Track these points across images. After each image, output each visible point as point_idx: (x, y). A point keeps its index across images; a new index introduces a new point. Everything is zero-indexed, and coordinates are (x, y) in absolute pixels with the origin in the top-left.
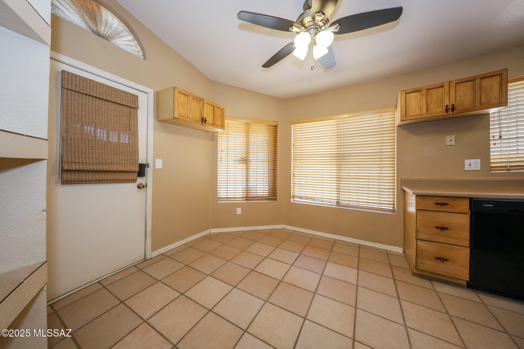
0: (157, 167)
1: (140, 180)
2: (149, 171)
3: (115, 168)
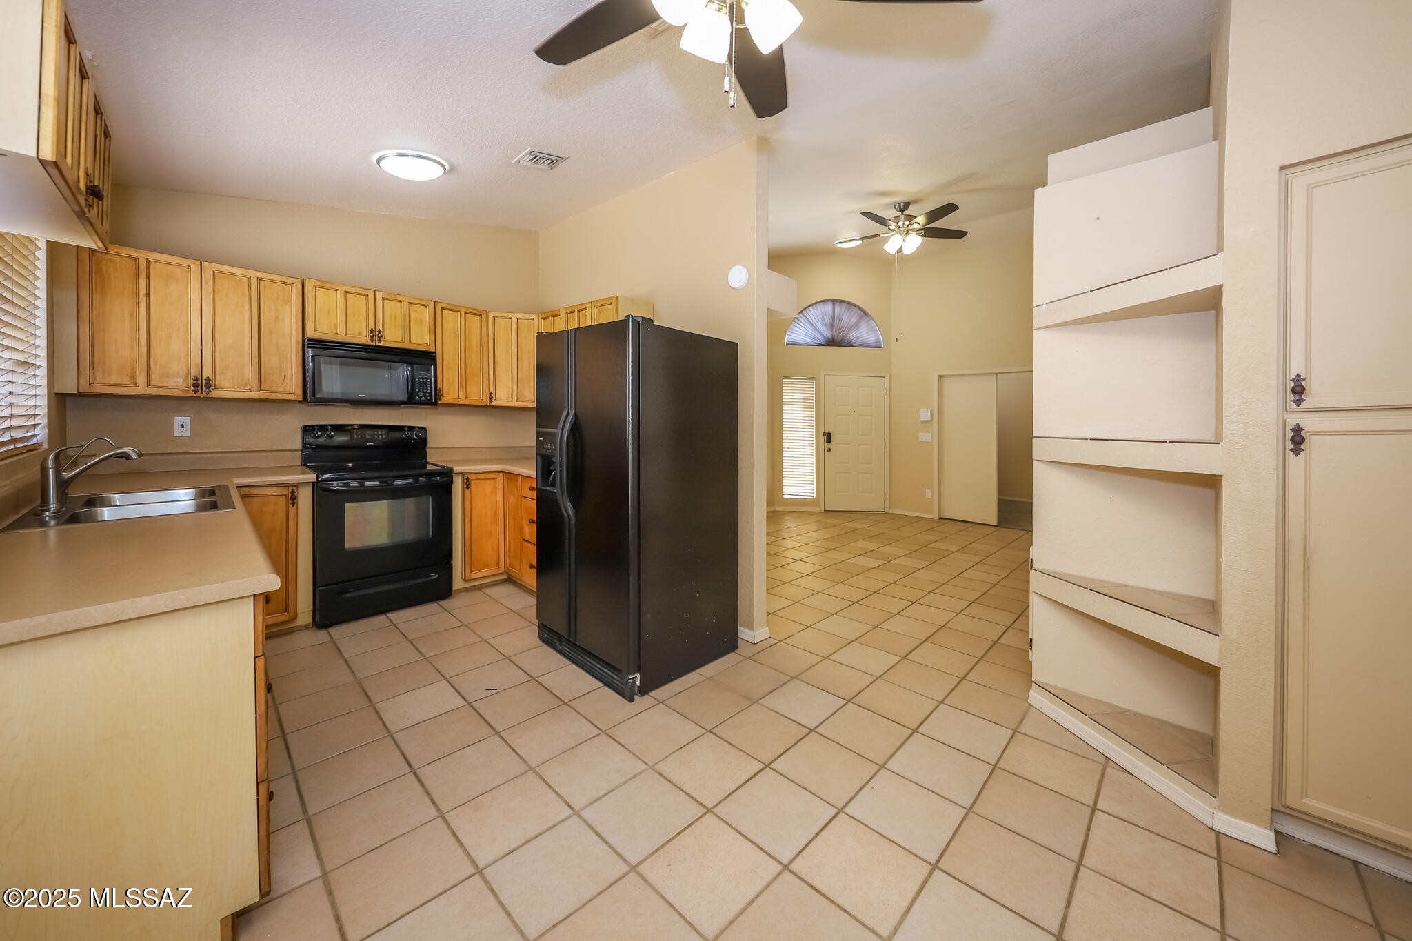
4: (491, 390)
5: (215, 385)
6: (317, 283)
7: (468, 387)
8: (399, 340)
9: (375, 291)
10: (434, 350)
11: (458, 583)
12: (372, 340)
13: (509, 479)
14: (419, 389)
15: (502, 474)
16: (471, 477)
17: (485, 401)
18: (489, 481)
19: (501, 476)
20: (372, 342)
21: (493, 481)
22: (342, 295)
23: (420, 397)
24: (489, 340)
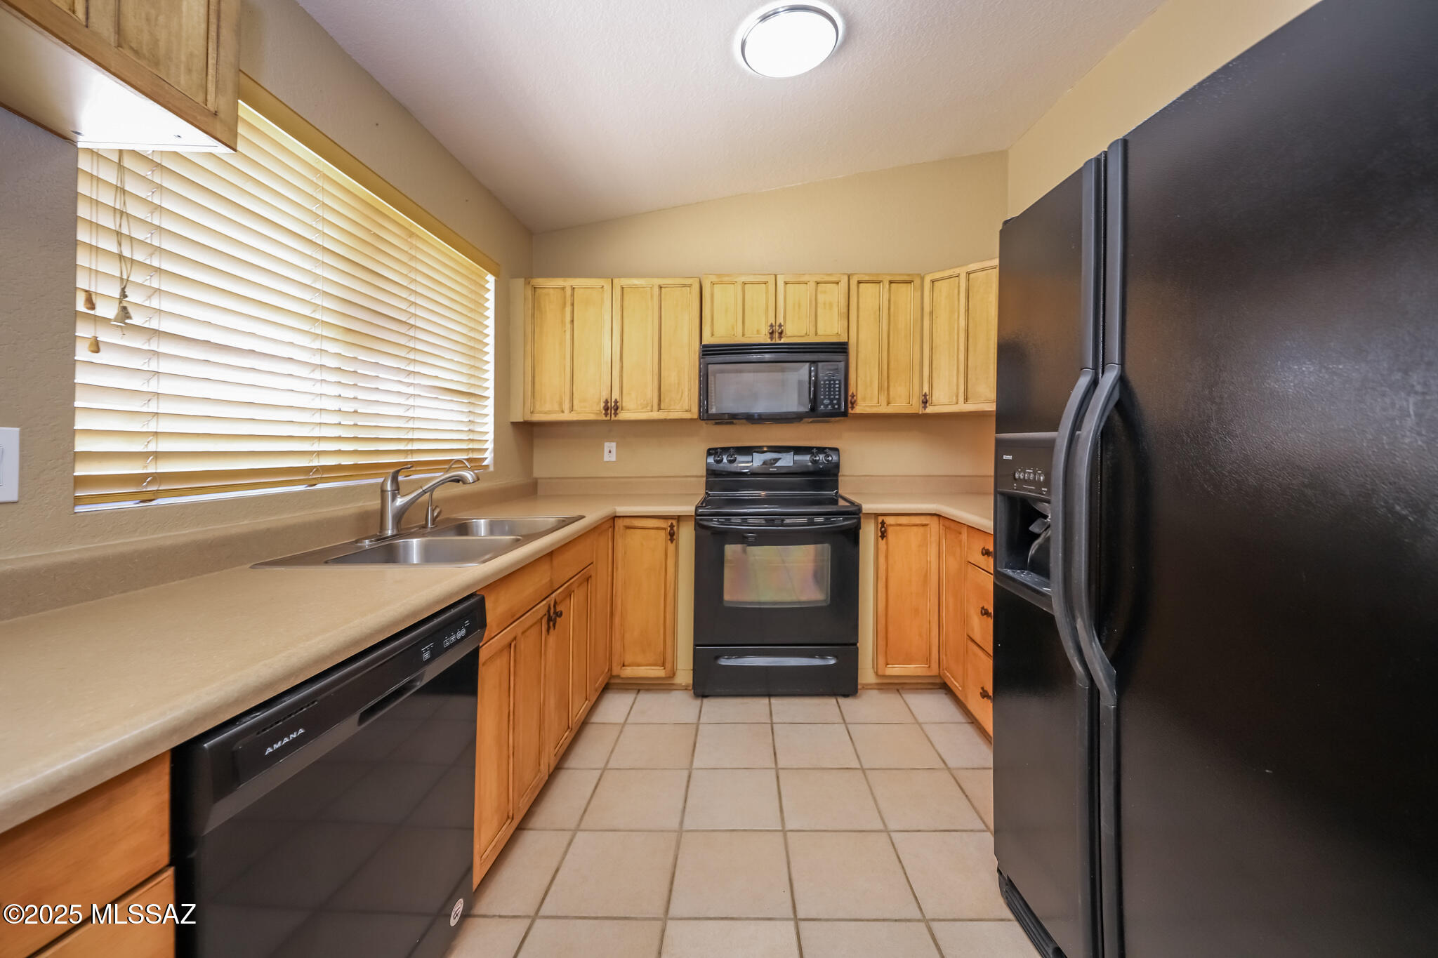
4: (926, 390)
5: (622, 407)
6: (714, 279)
7: (891, 389)
8: (803, 333)
9: (776, 276)
10: (846, 341)
11: (867, 674)
12: (771, 338)
13: (946, 528)
14: (825, 395)
15: (935, 518)
16: (889, 520)
17: (916, 408)
18: (915, 529)
19: (934, 523)
20: (772, 340)
21: (922, 529)
22: (739, 288)
23: (826, 406)
24: (926, 315)
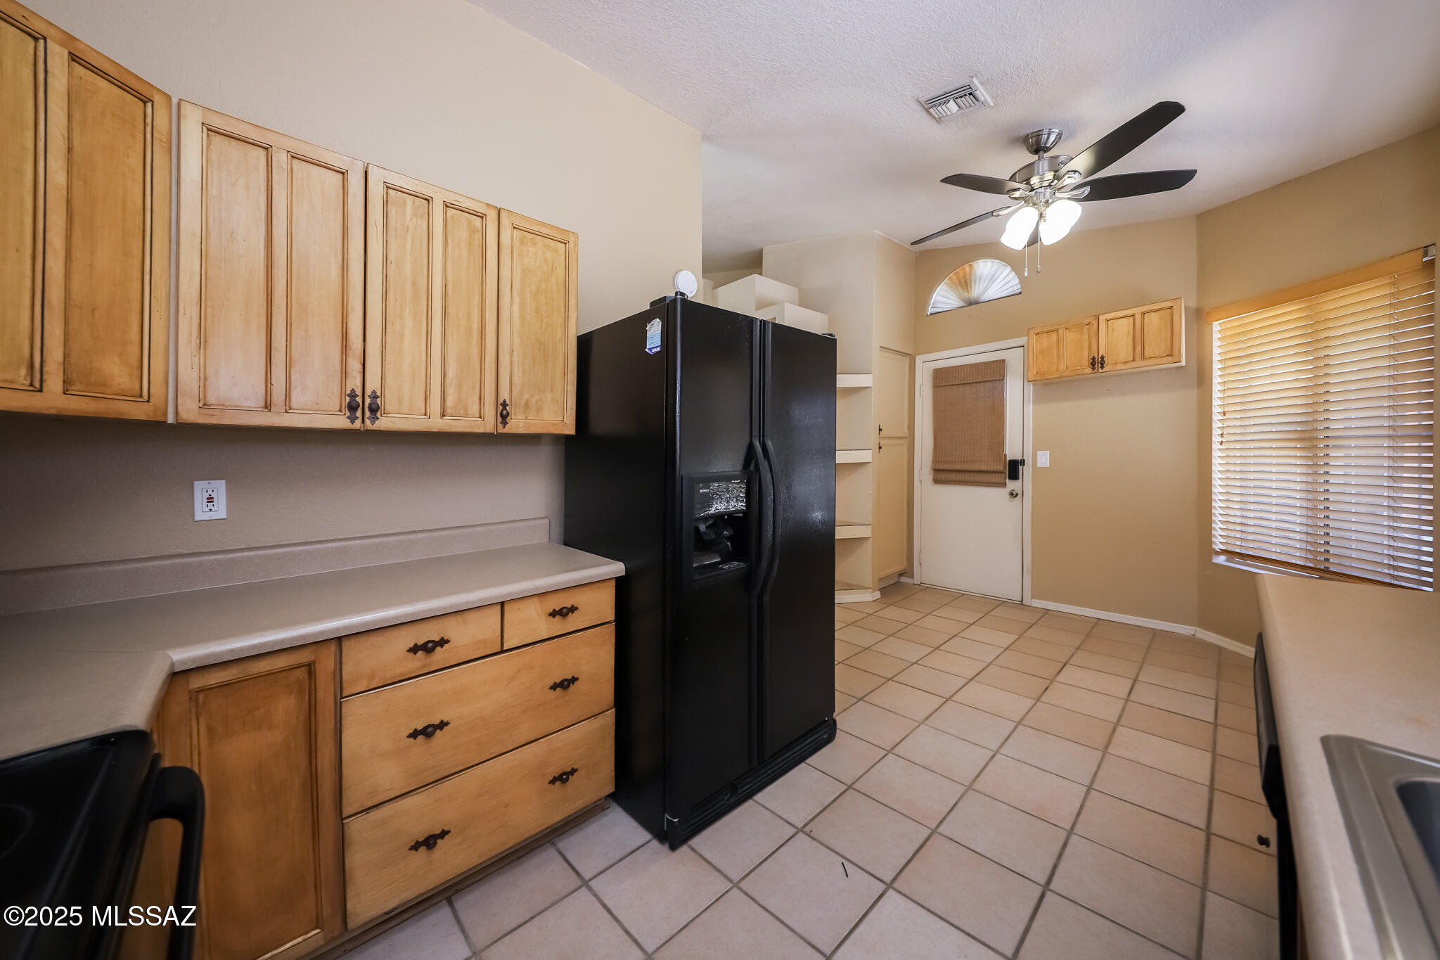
0: (1039, 465)
1: (1012, 485)
2: (1026, 472)
3: (976, 467)
